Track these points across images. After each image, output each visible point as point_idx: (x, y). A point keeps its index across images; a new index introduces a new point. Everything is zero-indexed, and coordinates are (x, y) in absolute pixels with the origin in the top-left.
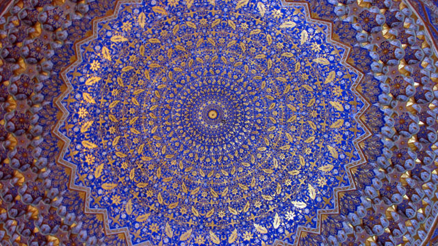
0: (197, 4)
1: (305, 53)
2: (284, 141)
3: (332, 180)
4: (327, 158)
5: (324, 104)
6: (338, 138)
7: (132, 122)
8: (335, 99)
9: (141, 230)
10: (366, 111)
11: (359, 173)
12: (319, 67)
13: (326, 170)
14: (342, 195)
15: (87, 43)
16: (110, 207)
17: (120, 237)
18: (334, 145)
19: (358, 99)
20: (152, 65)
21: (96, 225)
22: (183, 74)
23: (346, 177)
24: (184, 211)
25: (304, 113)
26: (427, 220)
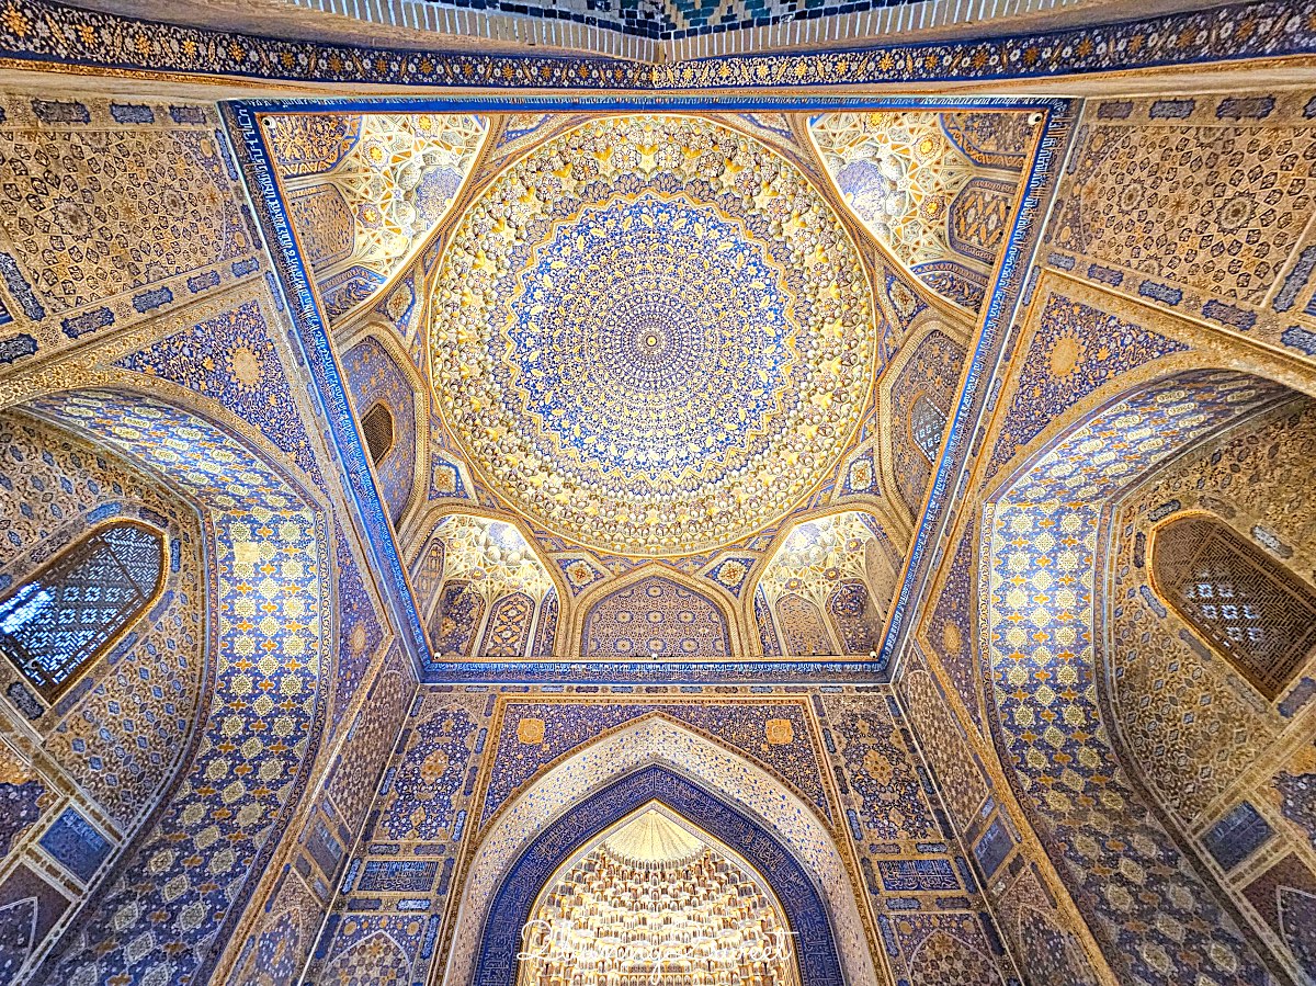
0: (756, 292)
1: (742, 398)
2: (658, 412)
3: (648, 465)
5: (705, 430)
6: (683, 453)
7: (617, 273)
8: (714, 437)
9: (523, 332)
10: (718, 466)
11: (666, 483)
24: (557, 359)
25: (689, 417)
26: (664, 548)
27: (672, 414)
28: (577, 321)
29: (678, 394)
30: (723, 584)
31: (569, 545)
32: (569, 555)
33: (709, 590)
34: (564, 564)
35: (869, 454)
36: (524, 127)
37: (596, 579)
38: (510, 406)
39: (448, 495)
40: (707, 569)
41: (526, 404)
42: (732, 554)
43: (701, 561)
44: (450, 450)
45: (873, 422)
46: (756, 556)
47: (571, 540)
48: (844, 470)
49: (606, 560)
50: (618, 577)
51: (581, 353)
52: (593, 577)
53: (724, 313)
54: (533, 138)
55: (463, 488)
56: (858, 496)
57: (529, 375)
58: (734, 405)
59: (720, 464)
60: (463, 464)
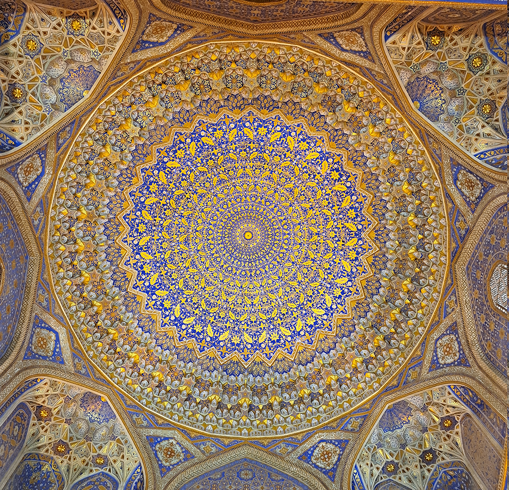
0: (338, 193)
1: (329, 286)
2: (252, 297)
3: (242, 346)
4: (256, 335)
5: (295, 315)
6: (275, 337)
7: (222, 176)
8: (304, 322)
9: (136, 218)
10: (308, 348)
11: (258, 364)
12: (323, 300)
13: (246, 339)
14: (235, 360)
15: (281, 119)
16: (146, 185)
17: (125, 204)
18: (268, 336)
19: (313, 339)
20: (274, 175)
21: (127, 180)
22: (274, 201)
23: (250, 356)
24: (165, 245)
25: (280, 303)
26: (256, 430)
27: (265, 300)
28: (185, 214)
29: (270, 282)
30: (317, 467)
31: (160, 422)
32: (160, 433)
33: (303, 474)
34: (153, 441)
35: (453, 329)
36: (155, 40)
37: (186, 459)
38: (118, 283)
39: (45, 358)
40: (300, 451)
41: (132, 283)
42: (324, 436)
43: (293, 443)
44: (55, 316)
45: (453, 298)
46: (350, 436)
47: (164, 416)
48: (431, 347)
49: (198, 440)
50: (209, 458)
51: (186, 242)
52: (182, 456)
53: (311, 212)
54: (161, 51)
55: (60, 353)
56: (447, 369)
57: (138, 257)
58: (321, 292)
59: (310, 346)
60: (64, 330)
